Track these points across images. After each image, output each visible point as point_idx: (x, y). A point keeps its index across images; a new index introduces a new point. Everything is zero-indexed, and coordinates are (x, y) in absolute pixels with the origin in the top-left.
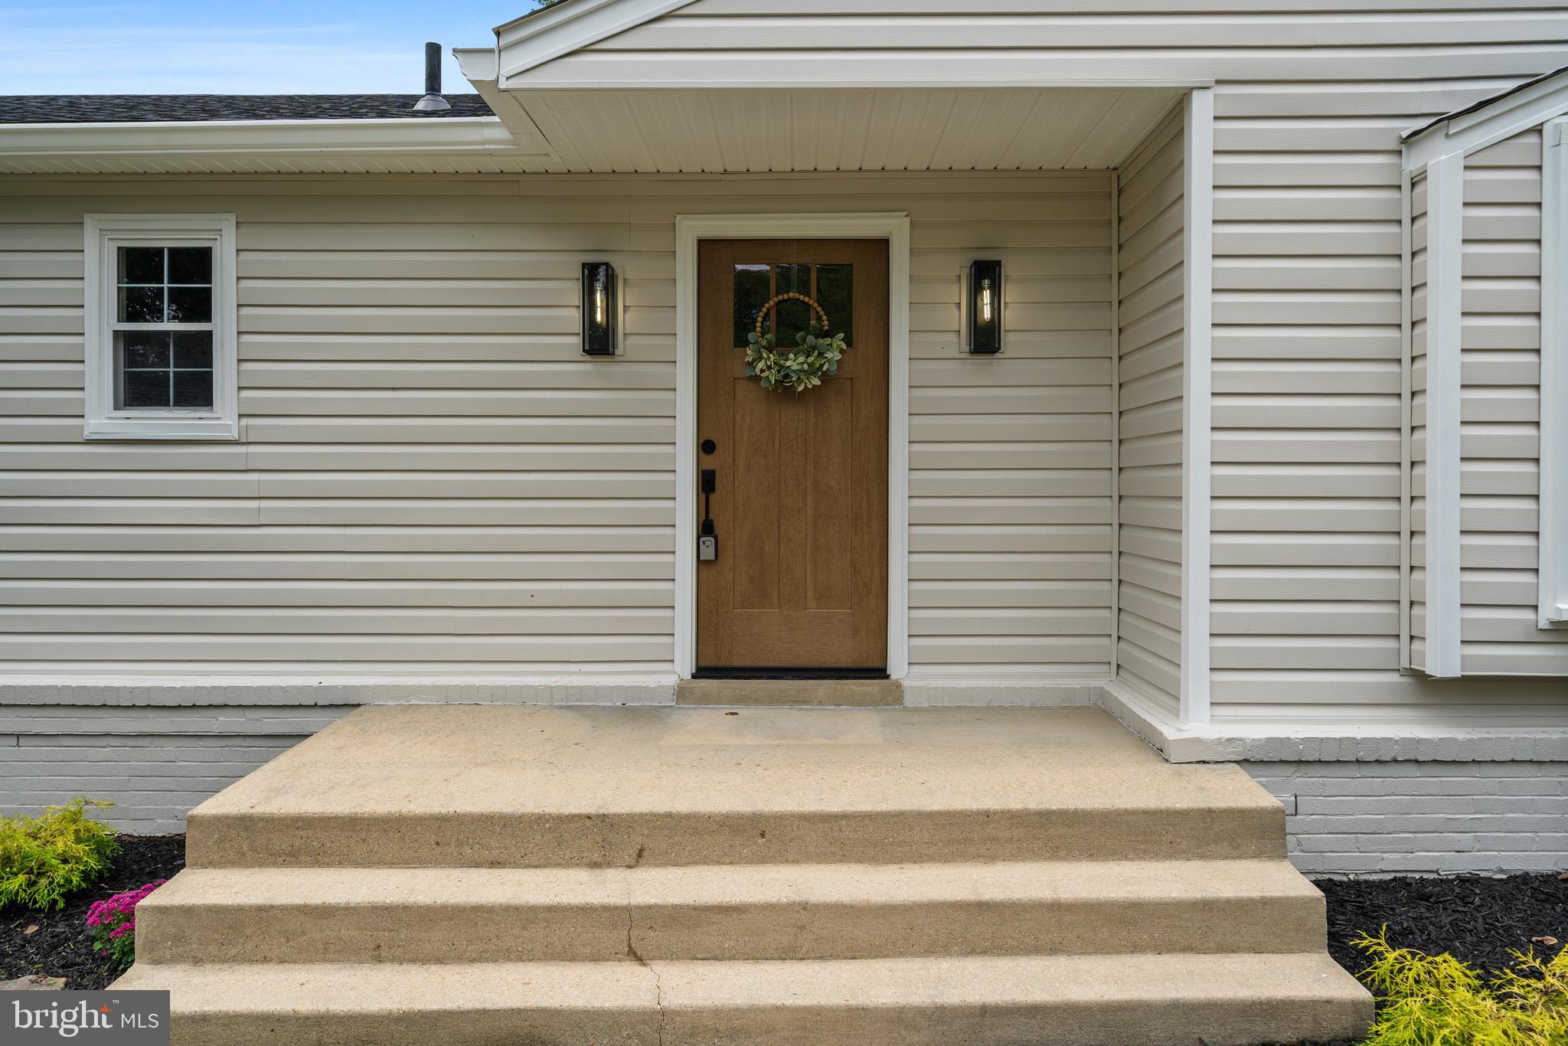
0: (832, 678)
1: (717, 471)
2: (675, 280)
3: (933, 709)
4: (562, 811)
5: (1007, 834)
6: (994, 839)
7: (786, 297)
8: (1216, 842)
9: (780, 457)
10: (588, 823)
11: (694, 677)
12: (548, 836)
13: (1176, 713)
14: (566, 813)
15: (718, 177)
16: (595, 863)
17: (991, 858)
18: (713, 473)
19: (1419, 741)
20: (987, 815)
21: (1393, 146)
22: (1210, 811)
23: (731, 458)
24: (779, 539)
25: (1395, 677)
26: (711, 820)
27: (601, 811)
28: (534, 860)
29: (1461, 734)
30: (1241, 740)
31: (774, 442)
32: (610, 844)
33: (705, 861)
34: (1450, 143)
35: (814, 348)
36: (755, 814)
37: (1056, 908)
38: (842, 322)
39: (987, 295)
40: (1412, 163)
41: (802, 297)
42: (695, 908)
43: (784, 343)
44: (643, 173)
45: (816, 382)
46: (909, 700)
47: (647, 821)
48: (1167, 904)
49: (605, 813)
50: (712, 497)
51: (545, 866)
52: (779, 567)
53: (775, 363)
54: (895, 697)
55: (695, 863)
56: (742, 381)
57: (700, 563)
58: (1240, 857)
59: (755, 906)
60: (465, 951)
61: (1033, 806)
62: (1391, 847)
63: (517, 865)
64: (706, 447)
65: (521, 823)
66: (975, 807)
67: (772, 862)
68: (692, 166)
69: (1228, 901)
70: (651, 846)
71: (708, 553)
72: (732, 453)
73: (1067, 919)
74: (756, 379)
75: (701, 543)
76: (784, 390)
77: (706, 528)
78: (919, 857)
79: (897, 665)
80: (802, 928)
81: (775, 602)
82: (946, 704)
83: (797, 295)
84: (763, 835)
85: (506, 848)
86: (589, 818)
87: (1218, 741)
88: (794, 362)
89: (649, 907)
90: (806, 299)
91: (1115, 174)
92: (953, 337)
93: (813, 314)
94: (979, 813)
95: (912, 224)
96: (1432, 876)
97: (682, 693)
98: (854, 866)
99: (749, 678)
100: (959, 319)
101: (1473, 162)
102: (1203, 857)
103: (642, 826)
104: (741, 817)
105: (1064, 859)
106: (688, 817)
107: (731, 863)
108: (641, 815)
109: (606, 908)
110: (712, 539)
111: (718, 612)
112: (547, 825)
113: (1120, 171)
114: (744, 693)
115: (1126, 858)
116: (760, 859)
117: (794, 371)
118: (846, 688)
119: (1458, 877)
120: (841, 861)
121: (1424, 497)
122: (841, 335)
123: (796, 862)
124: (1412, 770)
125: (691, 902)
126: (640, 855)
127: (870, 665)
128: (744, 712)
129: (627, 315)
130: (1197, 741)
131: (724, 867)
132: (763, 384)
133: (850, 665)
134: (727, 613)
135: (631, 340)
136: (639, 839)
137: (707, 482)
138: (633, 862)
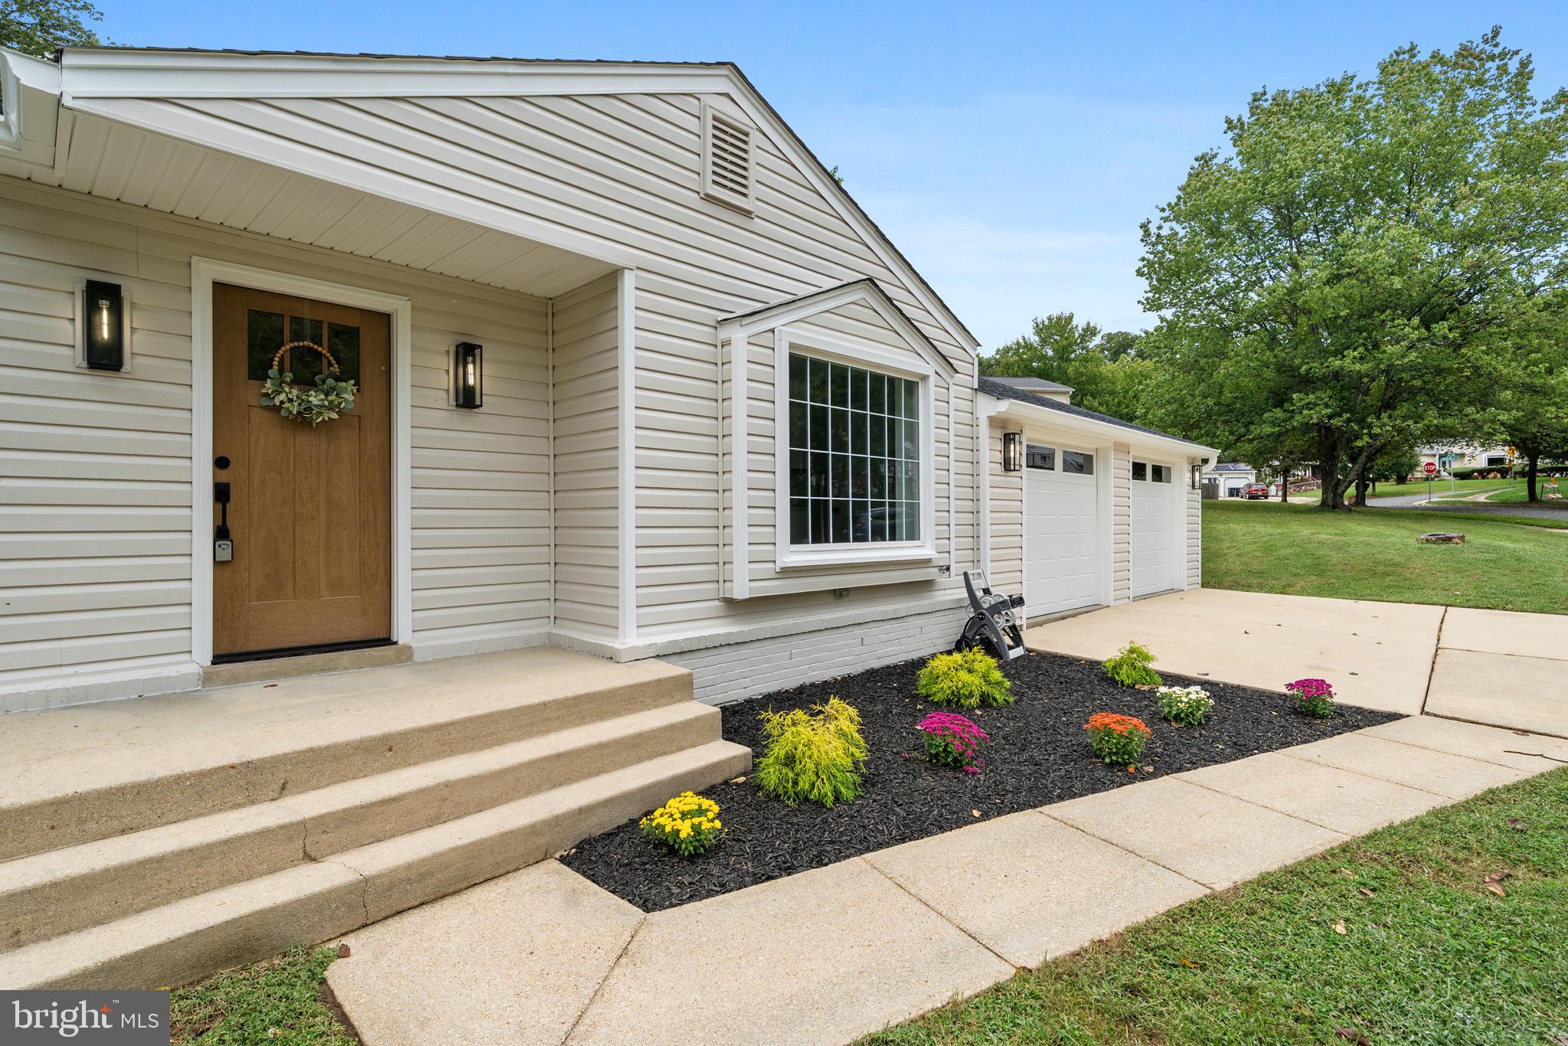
0: (348, 649)
1: (231, 485)
2: (191, 313)
3: (436, 661)
4: (203, 768)
5: (556, 715)
6: (548, 719)
7: (301, 344)
8: (663, 697)
9: (294, 475)
10: (232, 772)
11: (213, 663)
12: (190, 792)
13: (616, 636)
14: (209, 768)
15: (238, 233)
16: (239, 804)
17: (548, 732)
18: (228, 485)
19: (730, 634)
20: (545, 705)
21: (714, 325)
22: (660, 680)
23: (246, 474)
24: (294, 542)
25: (717, 603)
26: (348, 747)
27: (245, 760)
28: (172, 817)
29: (746, 628)
30: (656, 644)
31: (288, 461)
32: (254, 785)
33: (343, 780)
34: (742, 329)
35: (334, 389)
36: (384, 736)
37: (600, 747)
38: (350, 372)
39: (470, 367)
40: (723, 334)
41: (316, 347)
42: (362, 807)
43: (306, 382)
44: (153, 210)
45: (335, 416)
46: (417, 657)
47: (290, 759)
48: (653, 731)
49: (249, 760)
50: (228, 506)
51: (186, 819)
52: (294, 564)
53: (297, 397)
54: (406, 656)
55: (334, 783)
56: (256, 409)
57: (218, 564)
58: (674, 703)
59: (410, 793)
60: (131, 904)
61: (570, 694)
62: (720, 691)
63: (152, 825)
64: (221, 463)
65: (158, 786)
66: (536, 701)
67: (398, 768)
68: (212, 216)
69: (681, 722)
70: (294, 778)
71: (225, 554)
72: (247, 468)
73: (605, 752)
74: (276, 409)
75: (217, 546)
76: (302, 421)
77: (221, 533)
78: (502, 742)
79: (402, 633)
80: (445, 800)
81: (291, 593)
82: (445, 657)
83: (311, 344)
84: (390, 750)
85: (140, 814)
86: (233, 767)
87: (645, 647)
88: (315, 398)
89: (322, 816)
90: (320, 349)
91: (550, 302)
92: (444, 394)
93: (325, 362)
94: (539, 704)
95: (413, 308)
96: (735, 703)
97: (207, 679)
98: (460, 757)
99: (271, 658)
100: (447, 381)
101: (752, 340)
102: (656, 707)
103: (285, 764)
104: (373, 739)
105: (588, 723)
106: (327, 748)
107: (365, 776)
108: (285, 755)
109: (282, 827)
110: (230, 543)
111: (232, 606)
112: (188, 783)
113: (554, 301)
114: (273, 669)
115: (620, 716)
116: (389, 768)
117: (316, 406)
118: (367, 654)
119: (745, 700)
120: (449, 755)
121: (731, 508)
122: (353, 382)
123: (416, 763)
124: (727, 649)
125: (358, 803)
126: (283, 788)
127: (377, 637)
128: (282, 683)
129: (134, 337)
130: (635, 648)
131: (360, 780)
132: (283, 413)
133: (360, 639)
134: (242, 606)
135: (139, 360)
136: (283, 775)
137: (221, 494)
138: (276, 795)
